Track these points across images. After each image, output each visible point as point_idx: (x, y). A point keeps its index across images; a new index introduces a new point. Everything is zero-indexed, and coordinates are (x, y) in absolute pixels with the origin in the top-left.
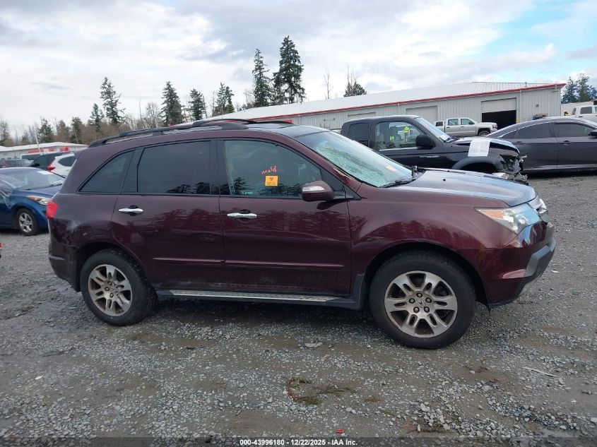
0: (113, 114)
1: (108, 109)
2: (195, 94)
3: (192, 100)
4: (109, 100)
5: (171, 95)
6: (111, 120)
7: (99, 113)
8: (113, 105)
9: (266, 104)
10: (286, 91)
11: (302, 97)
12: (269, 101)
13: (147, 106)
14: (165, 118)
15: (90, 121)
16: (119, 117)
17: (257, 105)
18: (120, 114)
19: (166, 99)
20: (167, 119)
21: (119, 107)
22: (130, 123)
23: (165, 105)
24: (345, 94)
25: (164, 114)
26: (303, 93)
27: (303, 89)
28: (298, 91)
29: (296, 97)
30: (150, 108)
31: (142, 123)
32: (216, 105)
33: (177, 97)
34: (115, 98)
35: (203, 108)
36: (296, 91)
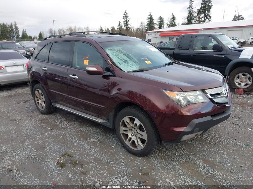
0: (126, 25)
1: (125, 24)
2: (160, 18)
3: (159, 21)
4: (126, 20)
5: (151, 19)
6: (126, 28)
7: (121, 25)
8: (127, 22)
9: (191, 23)
10: (202, 17)
11: (209, 21)
12: (193, 22)
13: (140, 23)
14: (147, 28)
15: (118, 28)
16: (129, 27)
17: (187, 24)
18: (129, 26)
19: (148, 20)
20: (148, 29)
21: (129, 23)
22: (133, 30)
23: (148, 23)
24: (232, 20)
25: (147, 26)
26: (210, 19)
27: (211, 17)
28: (208, 18)
29: (207, 21)
30: (141, 24)
31: (138, 30)
32: (169, 23)
33: (153, 19)
34: (128, 19)
35: (163, 24)
36: (207, 18)
